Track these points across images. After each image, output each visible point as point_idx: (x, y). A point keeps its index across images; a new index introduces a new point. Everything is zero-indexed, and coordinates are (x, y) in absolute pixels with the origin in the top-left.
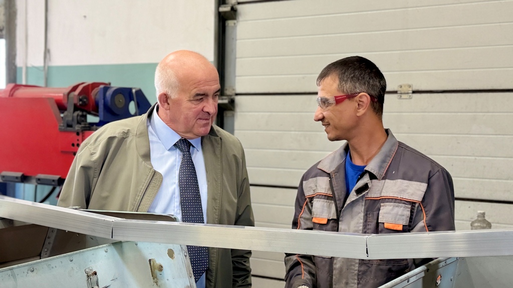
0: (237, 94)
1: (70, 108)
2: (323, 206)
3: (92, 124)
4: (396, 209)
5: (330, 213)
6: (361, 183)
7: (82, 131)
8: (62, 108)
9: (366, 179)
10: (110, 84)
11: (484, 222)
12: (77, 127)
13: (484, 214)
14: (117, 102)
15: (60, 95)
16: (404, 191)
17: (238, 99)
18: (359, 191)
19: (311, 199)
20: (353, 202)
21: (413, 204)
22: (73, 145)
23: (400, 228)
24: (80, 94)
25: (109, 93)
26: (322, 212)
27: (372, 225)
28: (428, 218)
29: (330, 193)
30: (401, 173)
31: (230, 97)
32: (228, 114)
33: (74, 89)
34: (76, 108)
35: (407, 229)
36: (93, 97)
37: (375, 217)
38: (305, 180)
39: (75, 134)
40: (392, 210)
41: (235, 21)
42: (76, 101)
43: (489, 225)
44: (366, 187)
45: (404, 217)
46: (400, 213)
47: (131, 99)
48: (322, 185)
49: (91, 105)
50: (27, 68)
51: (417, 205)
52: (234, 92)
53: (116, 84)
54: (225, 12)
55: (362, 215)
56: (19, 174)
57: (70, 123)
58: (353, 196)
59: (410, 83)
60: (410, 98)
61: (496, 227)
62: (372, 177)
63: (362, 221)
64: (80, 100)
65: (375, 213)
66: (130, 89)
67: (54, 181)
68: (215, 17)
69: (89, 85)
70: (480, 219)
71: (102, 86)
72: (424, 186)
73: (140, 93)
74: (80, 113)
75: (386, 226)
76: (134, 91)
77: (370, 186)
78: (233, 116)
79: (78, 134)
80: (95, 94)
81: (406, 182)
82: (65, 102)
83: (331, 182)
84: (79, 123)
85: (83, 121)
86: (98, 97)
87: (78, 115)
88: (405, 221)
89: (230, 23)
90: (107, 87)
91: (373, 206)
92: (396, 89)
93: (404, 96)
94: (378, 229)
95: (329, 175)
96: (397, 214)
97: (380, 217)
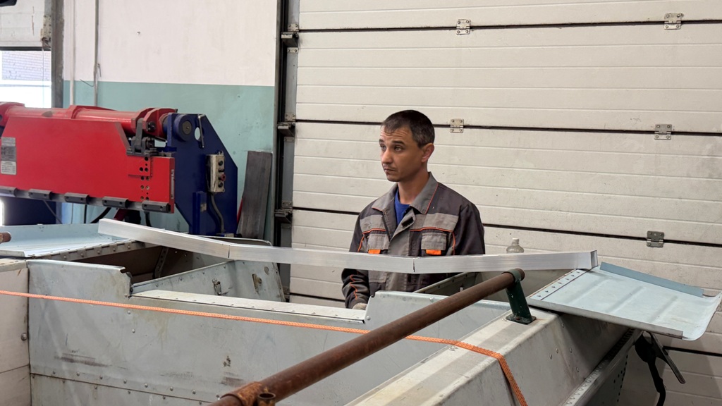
0: (297, 121)
1: (139, 134)
2: (377, 240)
3: (160, 149)
4: (435, 238)
5: (382, 245)
6: (406, 218)
7: (151, 156)
8: (129, 132)
9: (411, 214)
10: (177, 110)
11: (517, 246)
12: (146, 153)
13: (518, 241)
14: (184, 130)
15: (128, 121)
16: (441, 222)
17: (298, 125)
18: (405, 224)
19: (367, 234)
20: (400, 234)
21: (447, 233)
22: (141, 169)
23: (439, 253)
24: (148, 121)
25: (177, 120)
26: (376, 245)
27: (416, 252)
28: (457, 244)
29: (383, 228)
30: (438, 209)
31: (290, 123)
32: (288, 139)
33: (143, 114)
34: (144, 134)
35: (444, 253)
36: (161, 123)
37: (418, 246)
38: (362, 218)
39: (143, 159)
40: (432, 238)
41: (297, 49)
42: (145, 127)
43: (522, 250)
44: (411, 220)
45: (442, 244)
46: (438, 241)
47: (197, 126)
48: (375, 222)
49: (159, 130)
50: (75, 82)
51: (450, 234)
52: (294, 118)
53: (183, 111)
54: (287, 39)
55: (408, 244)
56: (85, 196)
57: (139, 148)
58: (400, 229)
59: (461, 118)
60: (462, 132)
61: (528, 251)
62: (416, 212)
63: (408, 249)
64: (149, 126)
65: (418, 242)
66: (196, 115)
67: (121, 203)
68: (277, 44)
69: (156, 111)
70: (514, 245)
71: (170, 114)
72: (455, 218)
73: (205, 119)
74: (149, 139)
75: (427, 252)
76: (199, 117)
77: (414, 219)
78: (293, 142)
79: (146, 159)
80: (163, 120)
81: (442, 215)
82: (133, 127)
83: (383, 219)
84: (147, 148)
85: (151, 147)
86: (166, 123)
87: (146, 141)
88: (442, 248)
89: (292, 50)
90: (175, 114)
91: (416, 236)
92: (449, 123)
93: (456, 130)
94: (420, 253)
95: (381, 212)
96: (436, 242)
97: (422, 245)
